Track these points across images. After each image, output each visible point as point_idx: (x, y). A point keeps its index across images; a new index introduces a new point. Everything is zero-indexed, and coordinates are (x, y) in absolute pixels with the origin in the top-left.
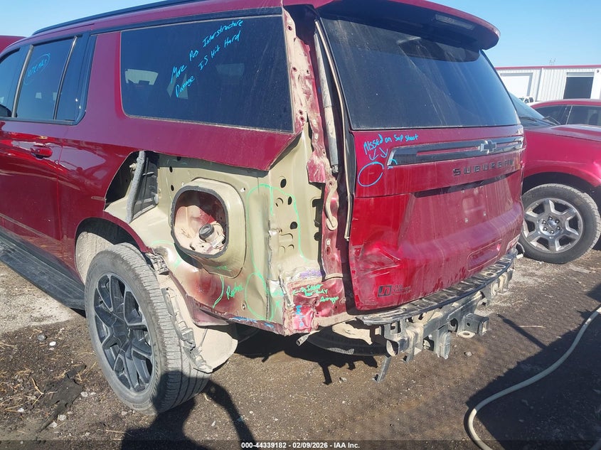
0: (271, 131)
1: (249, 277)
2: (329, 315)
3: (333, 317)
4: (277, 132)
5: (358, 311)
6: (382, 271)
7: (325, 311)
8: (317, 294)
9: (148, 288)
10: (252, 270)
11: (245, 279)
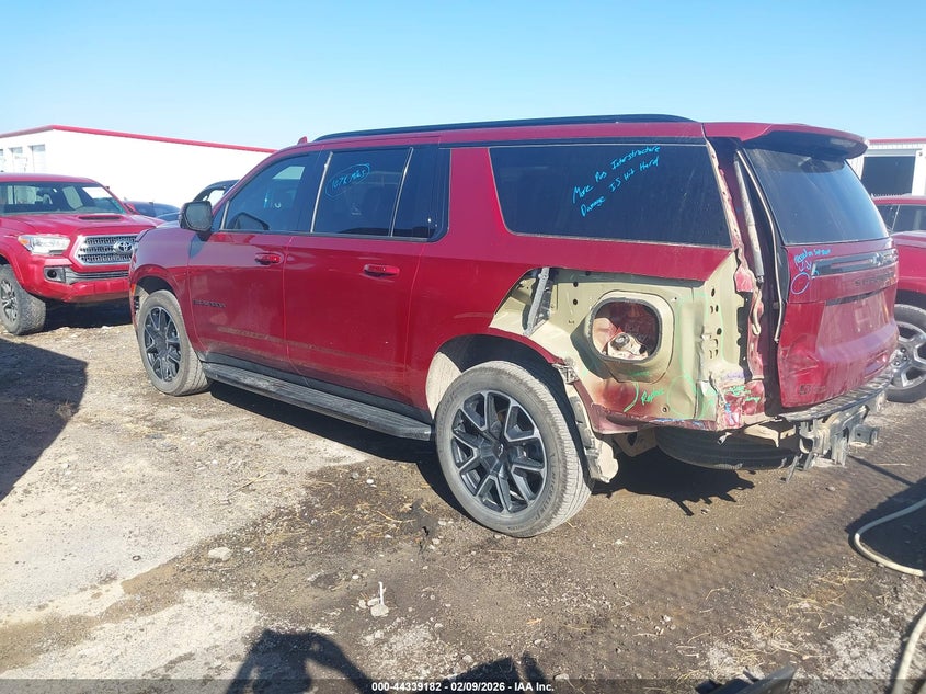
0: (707, 247)
1: (674, 381)
2: (752, 414)
3: (755, 416)
4: (714, 247)
5: (783, 408)
6: (803, 371)
7: (749, 410)
8: (743, 394)
9: (544, 400)
10: (680, 372)
11: (668, 383)
